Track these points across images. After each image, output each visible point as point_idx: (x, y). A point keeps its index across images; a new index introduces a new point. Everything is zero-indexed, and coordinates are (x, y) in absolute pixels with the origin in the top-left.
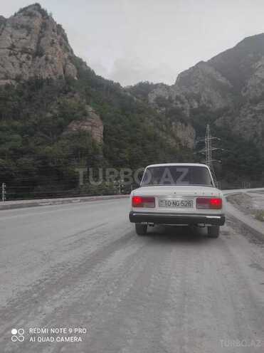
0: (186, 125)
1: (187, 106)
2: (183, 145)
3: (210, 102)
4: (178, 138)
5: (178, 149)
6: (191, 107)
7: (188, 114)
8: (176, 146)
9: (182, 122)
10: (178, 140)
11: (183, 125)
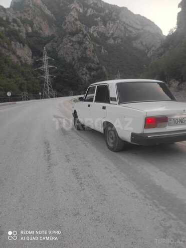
0: (24, 46)
1: (23, 29)
2: (24, 62)
3: (41, 29)
4: (18, 55)
5: (20, 64)
6: (27, 31)
7: (24, 36)
8: (17, 62)
9: (20, 43)
10: (19, 57)
11: (21, 45)
